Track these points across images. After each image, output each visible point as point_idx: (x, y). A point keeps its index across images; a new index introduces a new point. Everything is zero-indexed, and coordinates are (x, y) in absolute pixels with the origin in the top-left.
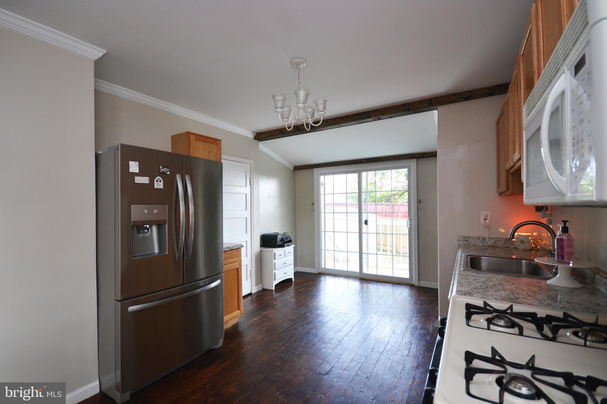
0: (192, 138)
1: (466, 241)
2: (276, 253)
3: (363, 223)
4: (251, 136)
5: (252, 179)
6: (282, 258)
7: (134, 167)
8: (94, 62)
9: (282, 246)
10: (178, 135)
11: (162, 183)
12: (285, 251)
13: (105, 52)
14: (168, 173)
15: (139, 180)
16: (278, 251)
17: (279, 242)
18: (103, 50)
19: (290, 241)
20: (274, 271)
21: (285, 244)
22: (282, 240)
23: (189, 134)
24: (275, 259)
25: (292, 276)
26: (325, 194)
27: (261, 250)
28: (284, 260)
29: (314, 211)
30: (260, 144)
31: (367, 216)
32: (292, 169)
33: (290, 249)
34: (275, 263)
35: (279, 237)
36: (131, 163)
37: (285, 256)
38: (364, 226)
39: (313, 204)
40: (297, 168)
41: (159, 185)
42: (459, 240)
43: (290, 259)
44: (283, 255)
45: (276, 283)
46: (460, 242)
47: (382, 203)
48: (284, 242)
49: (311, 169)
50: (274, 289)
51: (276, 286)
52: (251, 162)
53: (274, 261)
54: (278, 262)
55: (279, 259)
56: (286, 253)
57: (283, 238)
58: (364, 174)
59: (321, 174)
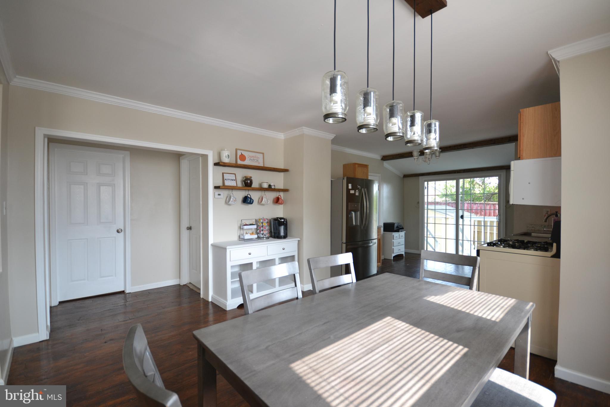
0: (356, 166)
1: (533, 227)
2: (394, 235)
3: (459, 217)
4: (379, 158)
5: (380, 186)
6: (397, 239)
7: (350, 186)
8: (331, 141)
9: (397, 231)
10: (348, 165)
11: (358, 193)
12: (399, 235)
13: (335, 135)
14: (360, 188)
15: (352, 192)
16: (396, 234)
17: (395, 229)
18: (334, 135)
19: (403, 228)
20: (393, 247)
21: (400, 230)
22: (397, 227)
23: (355, 164)
24: (393, 239)
25: (403, 253)
26: (428, 195)
27: (384, 233)
28: (399, 240)
29: (419, 208)
30: (384, 163)
31: (463, 213)
32: (402, 176)
33: (402, 234)
34: (393, 242)
35: (396, 225)
36: (349, 184)
37: (399, 238)
38: (461, 220)
39: (418, 203)
40: (405, 176)
41: (357, 194)
42: (528, 227)
43: (403, 240)
44: (398, 238)
45: (393, 255)
46: (528, 228)
47: (483, 202)
48: (399, 229)
49: (418, 177)
50: (392, 259)
51: (393, 257)
52: (380, 175)
53: (393, 240)
54: (395, 241)
55: (396, 239)
56: (400, 236)
57: (398, 226)
58: (461, 181)
59: (425, 181)
